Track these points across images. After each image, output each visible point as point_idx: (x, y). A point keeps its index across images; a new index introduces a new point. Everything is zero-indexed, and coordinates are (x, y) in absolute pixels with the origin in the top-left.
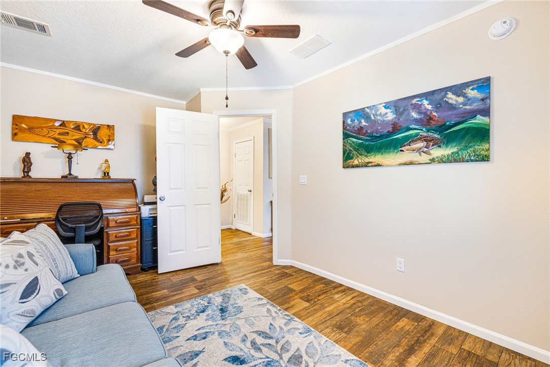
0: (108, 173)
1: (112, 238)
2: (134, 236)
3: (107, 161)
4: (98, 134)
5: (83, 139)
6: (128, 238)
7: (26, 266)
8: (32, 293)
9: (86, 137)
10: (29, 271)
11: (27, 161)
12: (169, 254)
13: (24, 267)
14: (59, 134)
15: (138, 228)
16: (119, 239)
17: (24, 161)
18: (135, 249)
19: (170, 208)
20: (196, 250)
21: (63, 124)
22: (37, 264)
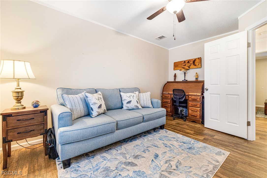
0: (197, 78)
1: (190, 105)
2: (198, 106)
3: (196, 73)
4: (195, 63)
5: (190, 66)
6: (196, 106)
7: (131, 98)
8: (129, 103)
9: (191, 65)
10: (131, 99)
11: (175, 76)
12: (210, 119)
13: (130, 98)
14: (184, 66)
15: (200, 103)
16: (193, 106)
17: (174, 76)
18: (199, 112)
19: (211, 95)
20: (227, 123)
21: (185, 62)
22: (133, 98)
